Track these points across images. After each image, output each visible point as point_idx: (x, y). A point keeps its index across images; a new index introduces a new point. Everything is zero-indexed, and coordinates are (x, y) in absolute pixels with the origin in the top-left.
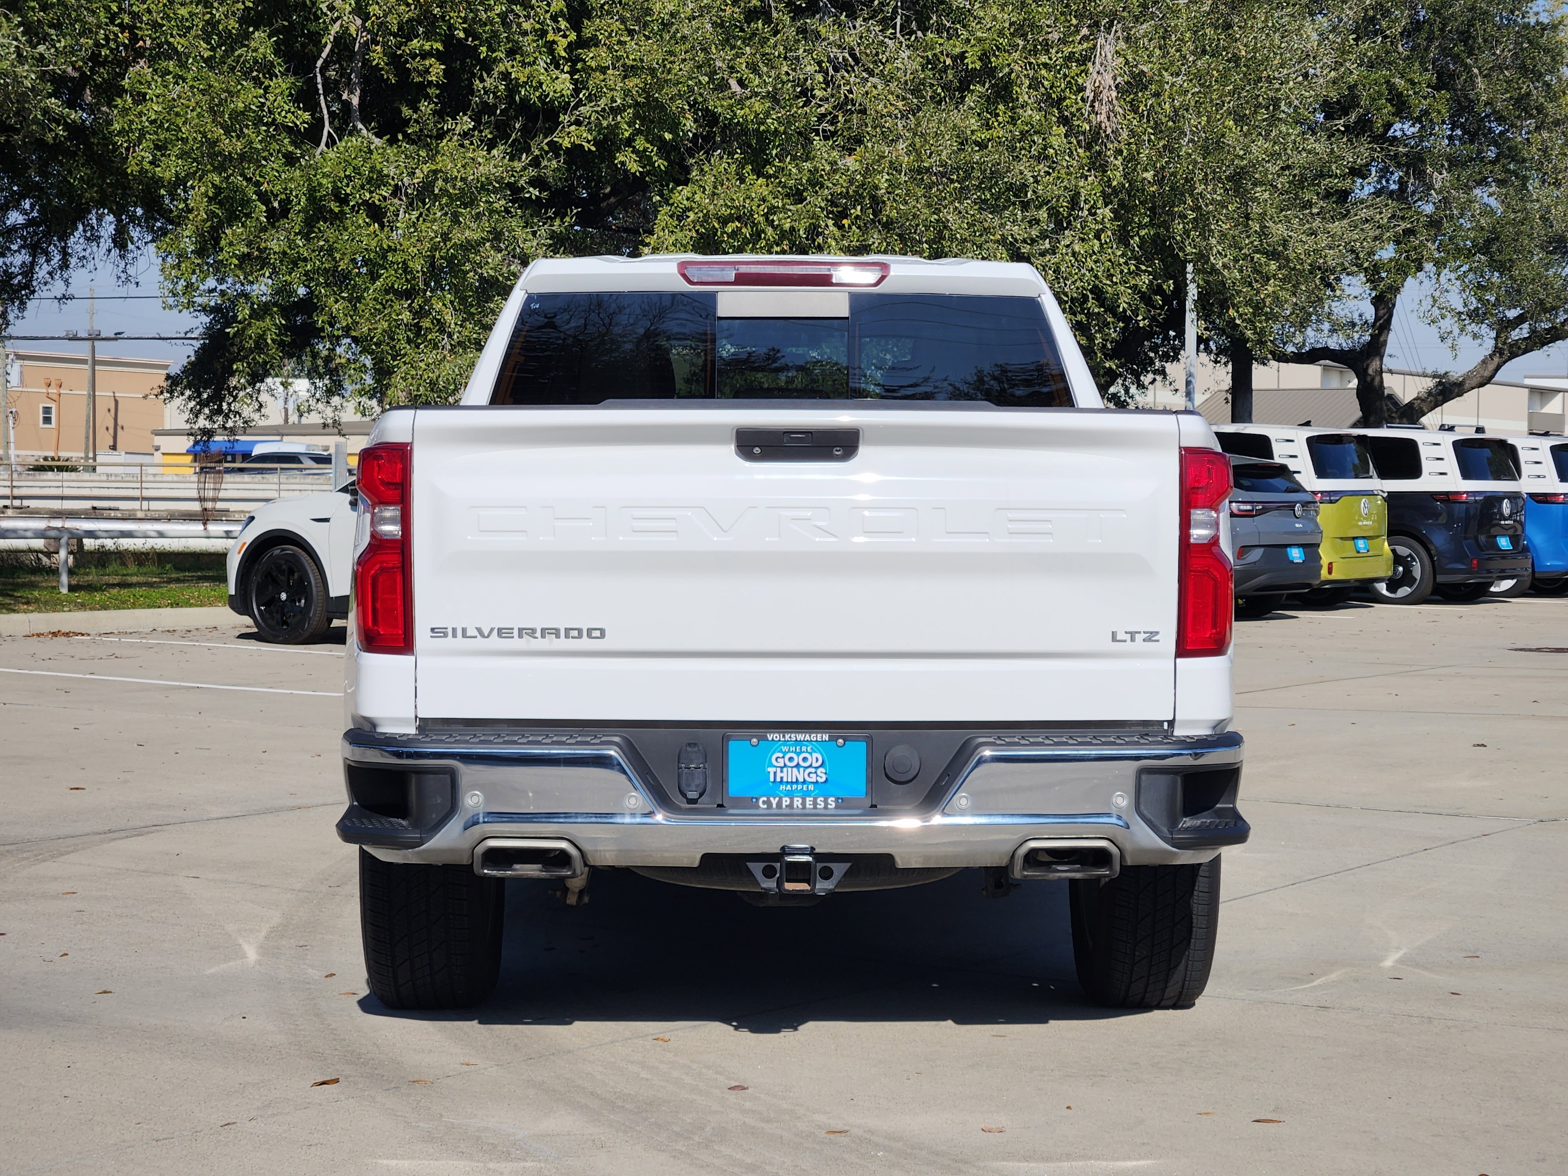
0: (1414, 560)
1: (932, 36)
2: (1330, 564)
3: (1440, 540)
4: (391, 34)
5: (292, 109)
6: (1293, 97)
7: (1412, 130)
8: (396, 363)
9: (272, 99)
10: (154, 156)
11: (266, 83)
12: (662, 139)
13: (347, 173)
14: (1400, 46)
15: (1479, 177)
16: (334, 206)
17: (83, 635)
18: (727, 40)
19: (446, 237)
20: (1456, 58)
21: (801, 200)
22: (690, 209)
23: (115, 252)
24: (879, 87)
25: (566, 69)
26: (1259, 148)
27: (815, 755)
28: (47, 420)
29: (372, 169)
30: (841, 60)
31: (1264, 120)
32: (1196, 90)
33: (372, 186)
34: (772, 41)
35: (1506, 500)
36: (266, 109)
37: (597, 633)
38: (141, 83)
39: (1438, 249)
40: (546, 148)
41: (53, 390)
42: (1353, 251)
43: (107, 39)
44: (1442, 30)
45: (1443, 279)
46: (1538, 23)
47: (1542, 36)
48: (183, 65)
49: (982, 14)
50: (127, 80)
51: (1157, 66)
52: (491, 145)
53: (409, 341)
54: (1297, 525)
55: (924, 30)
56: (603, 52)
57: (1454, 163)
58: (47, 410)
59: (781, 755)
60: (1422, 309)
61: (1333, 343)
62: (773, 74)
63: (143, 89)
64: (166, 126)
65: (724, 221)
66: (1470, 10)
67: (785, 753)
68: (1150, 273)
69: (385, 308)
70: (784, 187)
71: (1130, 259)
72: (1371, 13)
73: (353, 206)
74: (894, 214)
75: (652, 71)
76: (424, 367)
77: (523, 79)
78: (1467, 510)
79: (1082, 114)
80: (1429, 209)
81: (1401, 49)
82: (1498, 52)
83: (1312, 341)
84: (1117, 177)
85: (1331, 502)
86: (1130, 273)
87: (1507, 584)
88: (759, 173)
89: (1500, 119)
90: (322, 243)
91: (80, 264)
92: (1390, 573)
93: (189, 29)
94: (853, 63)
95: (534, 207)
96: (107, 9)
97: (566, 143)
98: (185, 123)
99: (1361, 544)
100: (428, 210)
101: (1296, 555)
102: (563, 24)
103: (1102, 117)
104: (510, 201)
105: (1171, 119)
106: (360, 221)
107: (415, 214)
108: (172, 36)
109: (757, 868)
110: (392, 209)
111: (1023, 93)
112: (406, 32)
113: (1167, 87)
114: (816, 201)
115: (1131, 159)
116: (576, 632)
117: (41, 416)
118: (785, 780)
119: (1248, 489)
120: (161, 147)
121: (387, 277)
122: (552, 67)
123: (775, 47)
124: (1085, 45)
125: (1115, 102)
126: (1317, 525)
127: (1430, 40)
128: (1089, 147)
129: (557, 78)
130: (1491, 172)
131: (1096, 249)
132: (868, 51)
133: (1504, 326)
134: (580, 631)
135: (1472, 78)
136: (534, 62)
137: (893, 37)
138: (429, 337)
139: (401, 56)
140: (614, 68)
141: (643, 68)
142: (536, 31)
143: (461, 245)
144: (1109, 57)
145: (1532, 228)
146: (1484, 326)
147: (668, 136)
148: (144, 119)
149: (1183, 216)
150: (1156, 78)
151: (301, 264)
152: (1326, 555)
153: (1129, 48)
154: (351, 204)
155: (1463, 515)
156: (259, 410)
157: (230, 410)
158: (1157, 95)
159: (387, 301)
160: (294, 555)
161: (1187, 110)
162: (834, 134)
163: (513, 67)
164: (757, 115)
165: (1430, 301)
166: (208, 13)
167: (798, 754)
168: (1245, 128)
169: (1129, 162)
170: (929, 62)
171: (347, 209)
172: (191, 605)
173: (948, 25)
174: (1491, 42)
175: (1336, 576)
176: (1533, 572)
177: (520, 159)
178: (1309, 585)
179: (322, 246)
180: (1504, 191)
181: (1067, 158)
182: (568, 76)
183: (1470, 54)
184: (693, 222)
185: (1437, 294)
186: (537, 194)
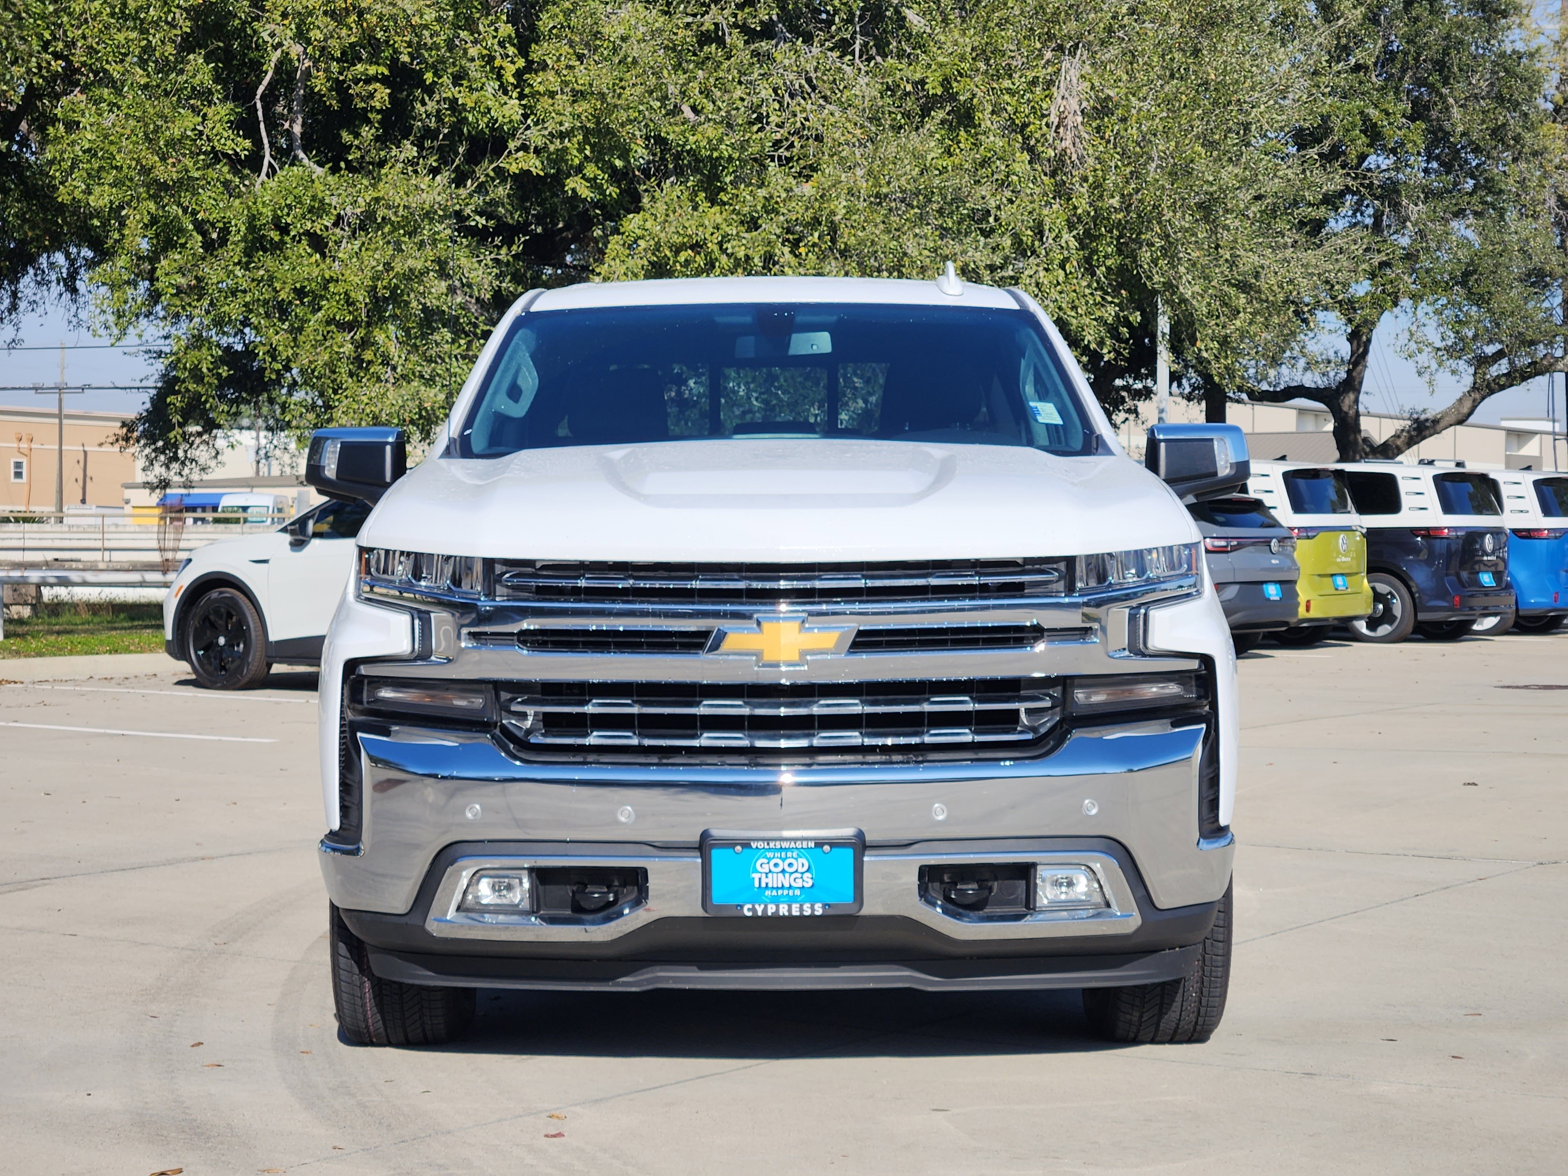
0: (1393, 597)
1: (892, 61)
2: (1308, 602)
3: (1421, 577)
4: (333, 59)
5: (232, 137)
6: (1264, 121)
7: (1387, 162)
8: (337, 397)
9: (210, 126)
10: (88, 186)
11: (205, 110)
12: (613, 167)
13: (288, 202)
14: (1373, 76)
15: (1455, 209)
16: (275, 235)
17: (15, 683)
18: (680, 64)
19: (388, 267)
20: (1432, 88)
21: (757, 227)
22: (642, 237)
23: (67, 296)
24: (836, 114)
25: (515, 95)
26: (1229, 174)
28: (18, 475)
29: (314, 198)
30: (797, 87)
31: (1234, 145)
32: (1165, 114)
33: (314, 214)
34: (725, 65)
35: (1488, 536)
36: (204, 137)
38: (74, 112)
39: (1414, 283)
40: (492, 174)
41: (24, 445)
42: (1327, 282)
43: (40, 67)
44: (1416, 59)
45: (1420, 313)
46: (1514, 51)
47: (1519, 65)
48: (118, 92)
49: (943, 39)
50: (59, 109)
51: (1124, 90)
52: (434, 172)
53: (351, 375)
54: (1273, 562)
55: (884, 56)
56: (551, 76)
57: (1429, 194)
58: (18, 465)
60: (1399, 343)
61: (1310, 380)
62: (726, 98)
63: (76, 117)
64: (100, 154)
65: (678, 250)
66: (1444, 39)
68: (1116, 305)
69: (325, 339)
70: (738, 213)
71: (1096, 289)
72: (1344, 41)
73: (294, 236)
74: (852, 240)
75: (602, 96)
76: (366, 401)
77: (470, 104)
78: (1449, 546)
79: (1046, 139)
80: (1405, 241)
81: (1374, 79)
82: (1474, 82)
83: (1287, 379)
84: (1082, 205)
85: (1308, 538)
86: (1096, 304)
87: (1490, 622)
88: (713, 202)
89: (1477, 150)
90: (261, 272)
91: (30, 309)
92: (1370, 611)
93: (126, 55)
94: (809, 90)
95: (481, 236)
96: (40, 36)
97: (514, 169)
98: (119, 152)
99: (1339, 580)
100: (370, 239)
101: (1273, 592)
102: (511, 50)
103: (1067, 143)
104: (456, 230)
105: (1138, 144)
106: (301, 251)
107: (358, 243)
108: (107, 62)
110: (333, 238)
111: (985, 119)
112: (349, 56)
113: (1134, 111)
114: (771, 228)
115: (1097, 185)
117: (12, 470)
119: (1221, 524)
120: (95, 176)
121: (329, 307)
122: (500, 93)
123: (728, 72)
124: (1050, 70)
125: (1080, 127)
126: (1294, 562)
127: (1404, 71)
128: (1053, 174)
129: (505, 103)
130: (1468, 203)
131: (1061, 279)
132: (825, 78)
133: (1482, 362)
135: (1447, 108)
136: (482, 88)
137: (852, 64)
138: (372, 370)
139: (344, 81)
140: (563, 93)
141: (593, 93)
142: (483, 57)
143: (404, 274)
144: (1075, 81)
145: (1510, 259)
146: (1461, 362)
147: (619, 163)
148: (77, 148)
149: (1151, 245)
150: (1123, 103)
151: (239, 294)
152: (1303, 592)
153: (1095, 72)
154: (292, 233)
155: (1444, 551)
156: (216, 457)
157: (186, 457)
158: (1124, 120)
159: (328, 332)
160: (232, 598)
161: (1155, 135)
162: (789, 160)
163: (460, 92)
164: (710, 141)
165: (1407, 335)
166: (144, 39)
168: (1215, 153)
169: (1094, 189)
170: (888, 88)
171: (287, 239)
172: (131, 652)
173: (909, 51)
174: (1467, 70)
175: (1314, 614)
176: (1517, 610)
177: (465, 186)
178: (1286, 623)
179: (263, 276)
180: (1482, 222)
181: (1031, 185)
182: (517, 102)
183: (1446, 83)
184: (645, 250)
185: (1414, 328)
186: (484, 222)
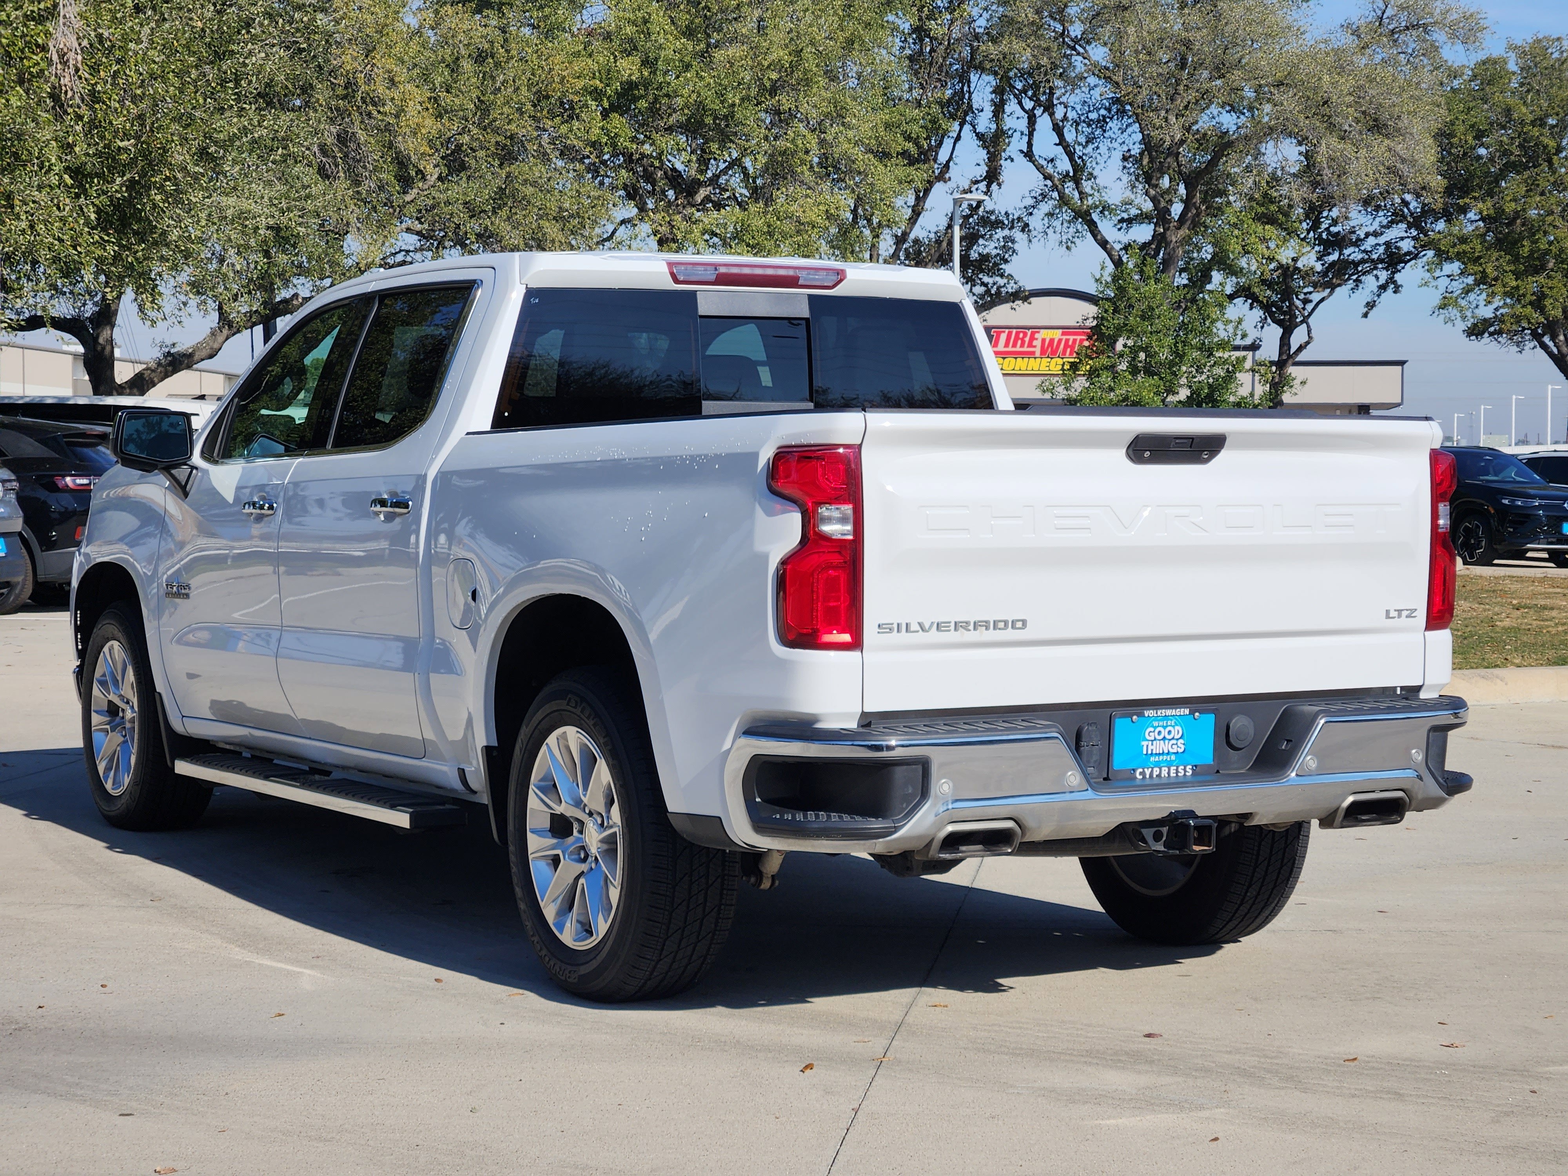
27: (1177, 728)
32: (161, 59)
37: (1019, 624)
51: (119, 32)
59: (1152, 729)
67: (1155, 728)
103: (66, 80)
109: (1148, 833)
113: (131, 53)
116: (1003, 624)
118: (1154, 752)
125: (80, 65)
134: (1006, 622)
144: (73, 18)
150: (120, 44)
158: (121, 61)
167: (1165, 727)
